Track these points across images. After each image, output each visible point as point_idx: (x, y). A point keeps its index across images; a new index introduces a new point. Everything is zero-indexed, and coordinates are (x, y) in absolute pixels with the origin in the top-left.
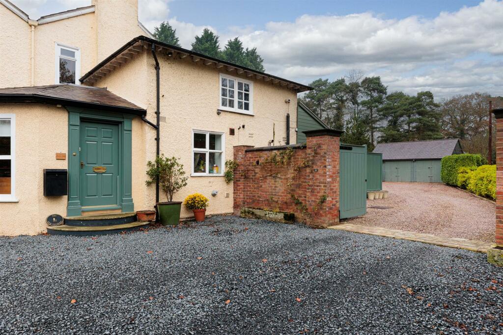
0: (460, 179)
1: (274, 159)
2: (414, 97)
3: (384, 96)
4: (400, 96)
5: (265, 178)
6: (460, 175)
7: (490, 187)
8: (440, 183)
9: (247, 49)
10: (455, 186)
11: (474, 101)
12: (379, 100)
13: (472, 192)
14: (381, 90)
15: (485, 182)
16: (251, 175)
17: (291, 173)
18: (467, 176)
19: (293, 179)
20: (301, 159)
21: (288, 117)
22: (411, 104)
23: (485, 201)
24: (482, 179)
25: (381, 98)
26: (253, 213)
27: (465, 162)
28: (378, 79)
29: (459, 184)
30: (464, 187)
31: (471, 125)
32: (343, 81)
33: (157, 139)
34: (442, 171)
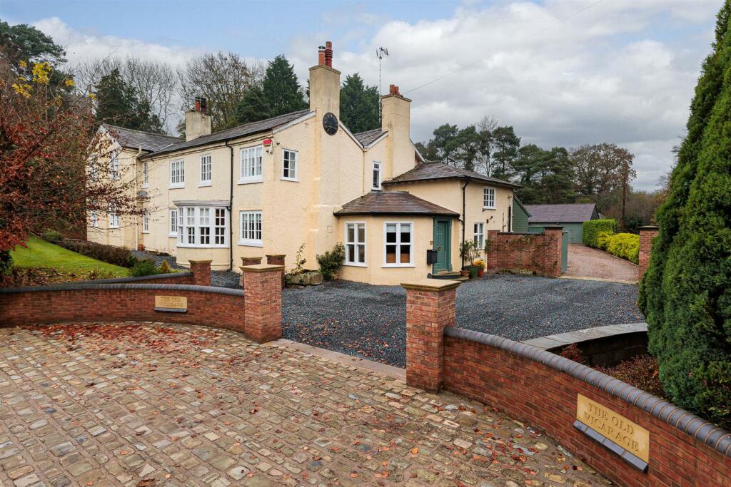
0: (600, 242)
1: (520, 240)
2: (548, 152)
3: (517, 148)
4: (532, 149)
5: (513, 251)
6: (600, 239)
7: (627, 251)
8: (581, 244)
9: (367, 87)
10: (595, 247)
11: (602, 153)
12: (512, 153)
13: (613, 254)
14: (515, 142)
15: (623, 248)
16: (501, 248)
17: (532, 249)
18: (606, 239)
19: (534, 251)
20: (540, 241)
21: (510, 208)
22: (545, 159)
23: (623, 261)
24: (620, 244)
25: (514, 150)
26: (510, 272)
27: (604, 226)
28: (511, 129)
29: (599, 246)
30: (603, 249)
31: (599, 178)
32: (473, 128)
33: (464, 230)
34: (584, 234)
